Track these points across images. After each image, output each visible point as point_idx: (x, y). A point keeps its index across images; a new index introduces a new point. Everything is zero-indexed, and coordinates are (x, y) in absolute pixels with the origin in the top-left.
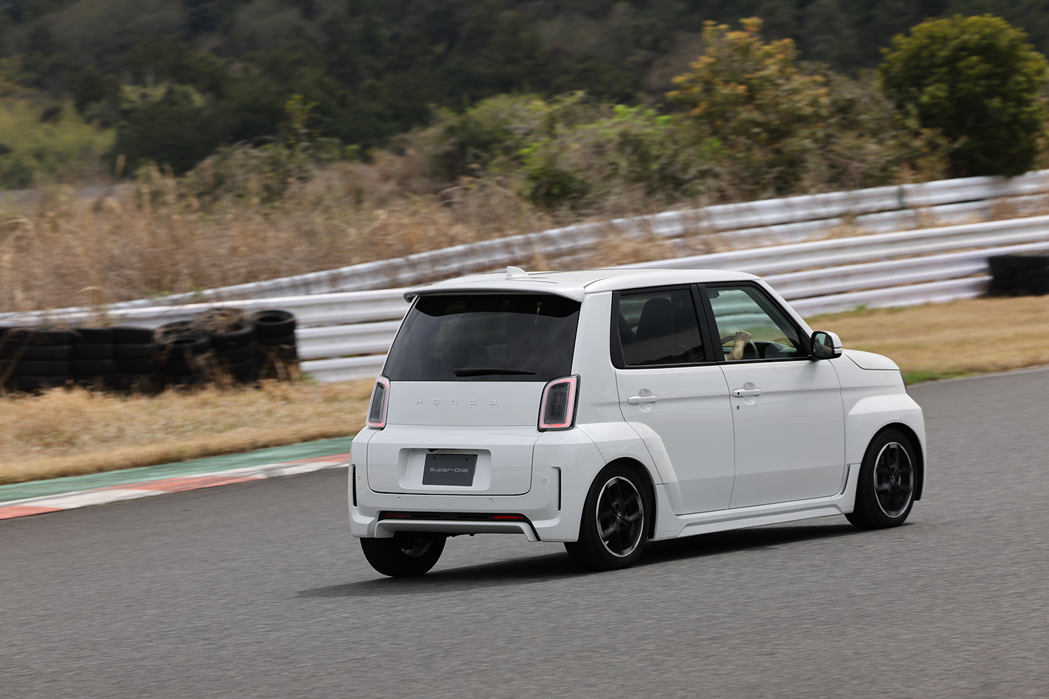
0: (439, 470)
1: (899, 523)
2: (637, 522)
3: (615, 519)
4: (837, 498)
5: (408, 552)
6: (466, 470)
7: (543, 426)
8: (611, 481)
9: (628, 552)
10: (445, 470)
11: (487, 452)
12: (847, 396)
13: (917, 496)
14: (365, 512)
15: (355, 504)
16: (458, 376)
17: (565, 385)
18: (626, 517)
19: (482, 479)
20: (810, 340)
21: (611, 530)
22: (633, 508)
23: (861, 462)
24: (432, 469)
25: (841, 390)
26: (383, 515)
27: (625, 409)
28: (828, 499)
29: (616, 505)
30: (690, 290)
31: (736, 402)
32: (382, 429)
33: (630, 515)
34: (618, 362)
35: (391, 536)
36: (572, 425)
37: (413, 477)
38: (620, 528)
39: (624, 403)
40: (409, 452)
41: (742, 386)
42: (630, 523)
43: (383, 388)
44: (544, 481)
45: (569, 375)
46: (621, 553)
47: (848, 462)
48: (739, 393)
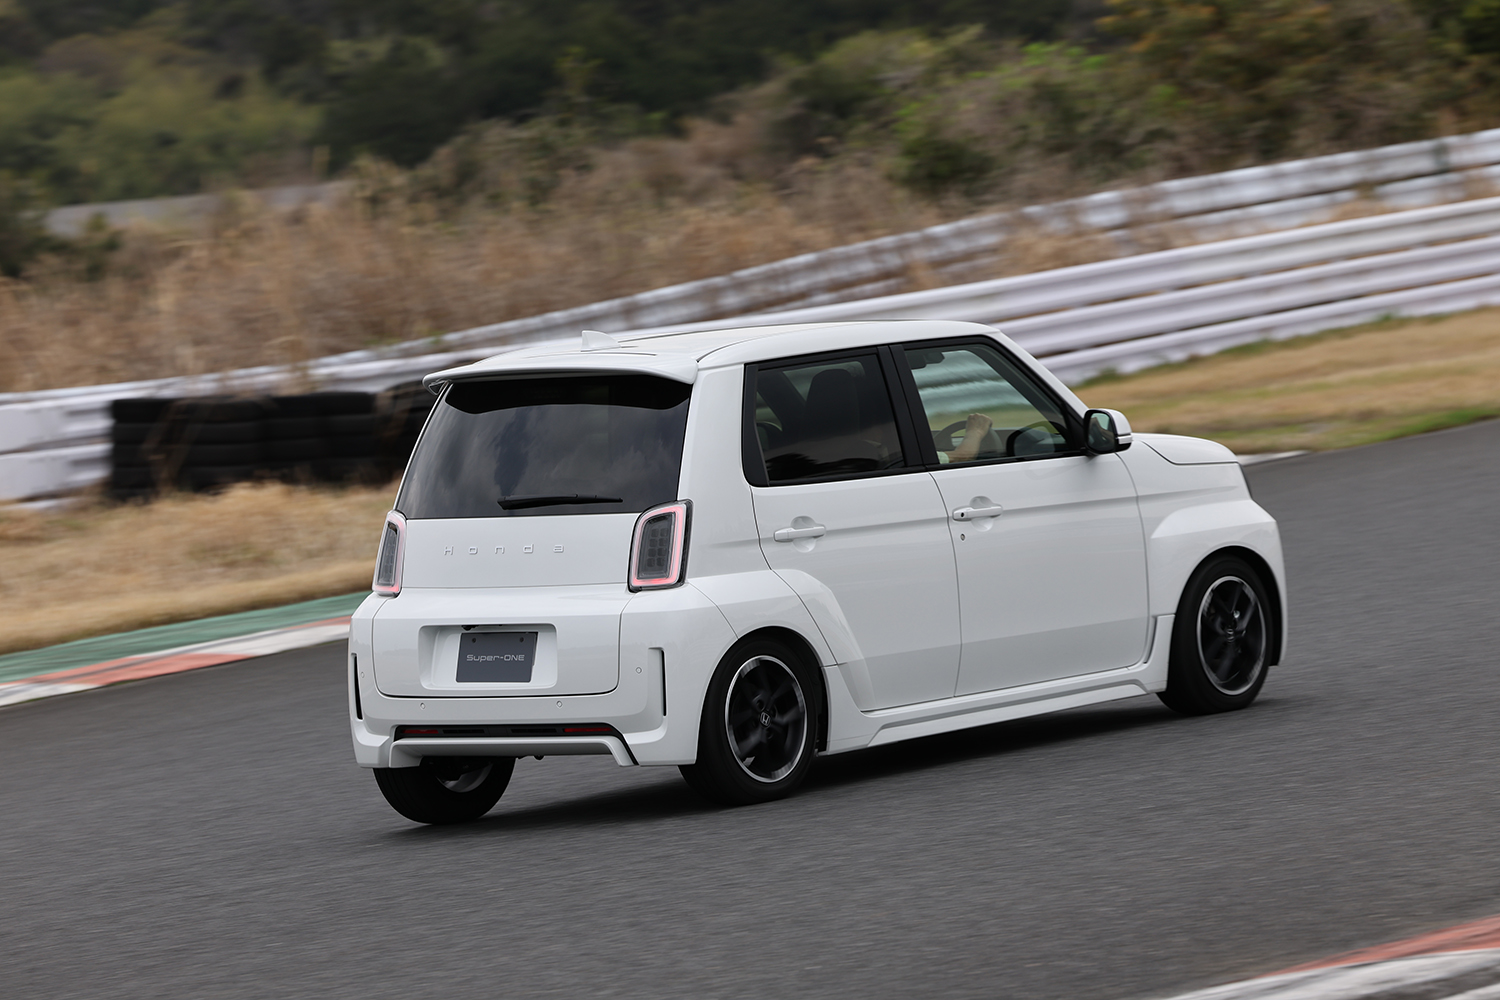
0: (481, 659)
1: (1246, 703)
2: (798, 724)
3: (758, 723)
4: (1138, 668)
5: (450, 784)
6: (521, 658)
7: (636, 583)
8: (748, 665)
9: (784, 773)
10: (490, 658)
11: (550, 628)
12: (1147, 508)
13: (1274, 658)
14: (375, 727)
15: (360, 717)
16: (504, 508)
17: (667, 518)
18: (778, 719)
19: (545, 672)
20: (1082, 423)
21: (754, 739)
22: (787, 702)
23: (1174, 610)
24: (470, 658)
25: (1137, 499)
26: (402, 731)
27: (770, 549)
28: (1124, 671)
29: (759, 701)
30: (878, 355)
31: (958, 528)
32: (396, 595)
33: (783, 712)
34: (755, 477)
35: (417, 763)
36: (681, 580)
37: (442, 672)
38: (768, 735)
39: (768, 540)
40: (435, 632)
41: (968, 504)
42: (785, 727)
43: (396, 531)
44: (639, 670)
45: (675, 500)
46: (769, 776)
47: (1154, 612)
48: (962, 515)
